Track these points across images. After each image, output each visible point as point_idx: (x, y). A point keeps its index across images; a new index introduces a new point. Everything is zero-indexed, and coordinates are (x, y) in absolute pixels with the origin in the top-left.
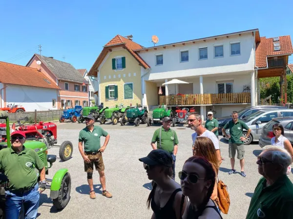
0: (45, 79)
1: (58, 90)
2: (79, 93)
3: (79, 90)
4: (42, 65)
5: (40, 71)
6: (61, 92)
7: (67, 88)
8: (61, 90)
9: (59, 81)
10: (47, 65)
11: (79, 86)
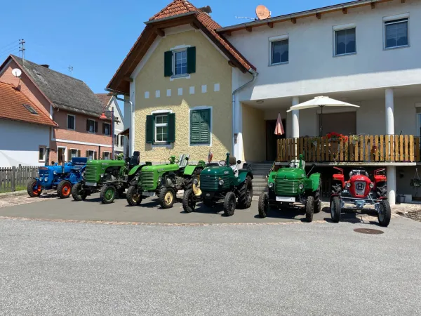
0: (27, 106)
1: (51, 128)
2: (94, 136)
3: (96, 131)
4: (24, 77)
5: (18, 89)
6: (58, 132)
7: (71, 127)
8: (57, 128)
9: (55, 109)
10: (32, 78)
11: (96, 123)
